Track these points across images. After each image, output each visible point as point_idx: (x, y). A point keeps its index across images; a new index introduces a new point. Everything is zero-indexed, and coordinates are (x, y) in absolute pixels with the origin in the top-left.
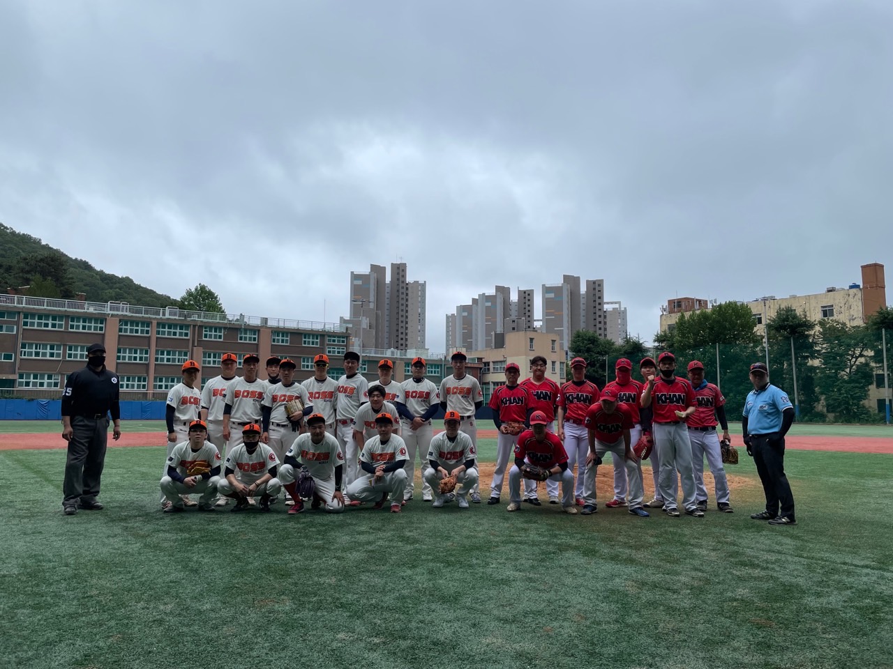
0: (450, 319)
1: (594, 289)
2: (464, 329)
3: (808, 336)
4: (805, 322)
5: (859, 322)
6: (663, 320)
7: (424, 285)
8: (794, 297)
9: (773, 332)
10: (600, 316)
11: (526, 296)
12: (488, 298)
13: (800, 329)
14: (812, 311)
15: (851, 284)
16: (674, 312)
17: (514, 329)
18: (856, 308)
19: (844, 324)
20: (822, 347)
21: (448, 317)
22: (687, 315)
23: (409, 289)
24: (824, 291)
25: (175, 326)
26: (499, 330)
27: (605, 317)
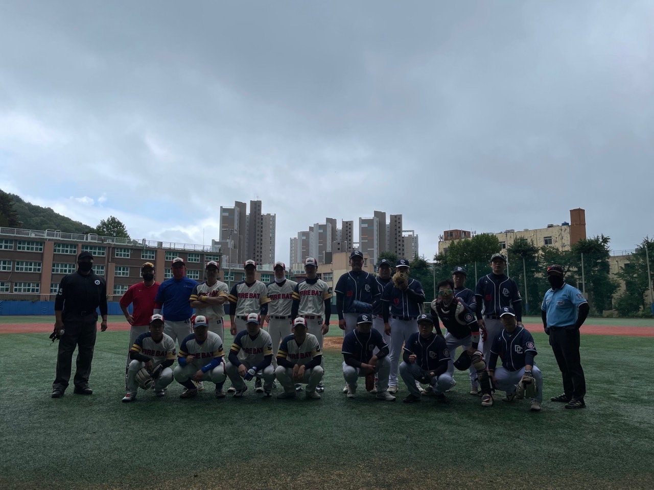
0: (293, 241)
1: (396, 221)
2: (303, 249)
3: (535, 257)
4: (532, 248)
5: (568, 248)
6: (440, 245)
7: (274, 217)
8: (526, 230)
9: (512, 254)
10: (399, 241)
11: (348, 226)
12: (321, 227)
13: (529, 253)
14: (538, 240)
15: (563, 223)
16: (448, 240)
17: (339, 249)
18: (566, 238)
19: (558, 250)
20: (543, 264)
21: (291, 240)
22: (456, 242)
23: (263, 219)
24: (546, 227)
25: (95, 248)
26: (329, 249)
27: (403, 241)
